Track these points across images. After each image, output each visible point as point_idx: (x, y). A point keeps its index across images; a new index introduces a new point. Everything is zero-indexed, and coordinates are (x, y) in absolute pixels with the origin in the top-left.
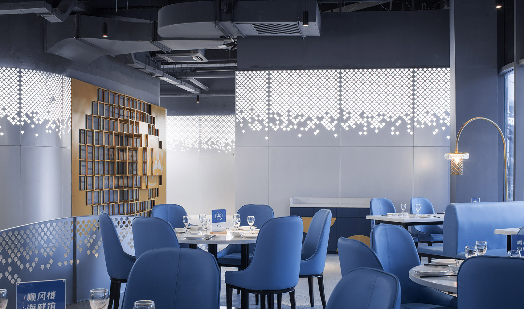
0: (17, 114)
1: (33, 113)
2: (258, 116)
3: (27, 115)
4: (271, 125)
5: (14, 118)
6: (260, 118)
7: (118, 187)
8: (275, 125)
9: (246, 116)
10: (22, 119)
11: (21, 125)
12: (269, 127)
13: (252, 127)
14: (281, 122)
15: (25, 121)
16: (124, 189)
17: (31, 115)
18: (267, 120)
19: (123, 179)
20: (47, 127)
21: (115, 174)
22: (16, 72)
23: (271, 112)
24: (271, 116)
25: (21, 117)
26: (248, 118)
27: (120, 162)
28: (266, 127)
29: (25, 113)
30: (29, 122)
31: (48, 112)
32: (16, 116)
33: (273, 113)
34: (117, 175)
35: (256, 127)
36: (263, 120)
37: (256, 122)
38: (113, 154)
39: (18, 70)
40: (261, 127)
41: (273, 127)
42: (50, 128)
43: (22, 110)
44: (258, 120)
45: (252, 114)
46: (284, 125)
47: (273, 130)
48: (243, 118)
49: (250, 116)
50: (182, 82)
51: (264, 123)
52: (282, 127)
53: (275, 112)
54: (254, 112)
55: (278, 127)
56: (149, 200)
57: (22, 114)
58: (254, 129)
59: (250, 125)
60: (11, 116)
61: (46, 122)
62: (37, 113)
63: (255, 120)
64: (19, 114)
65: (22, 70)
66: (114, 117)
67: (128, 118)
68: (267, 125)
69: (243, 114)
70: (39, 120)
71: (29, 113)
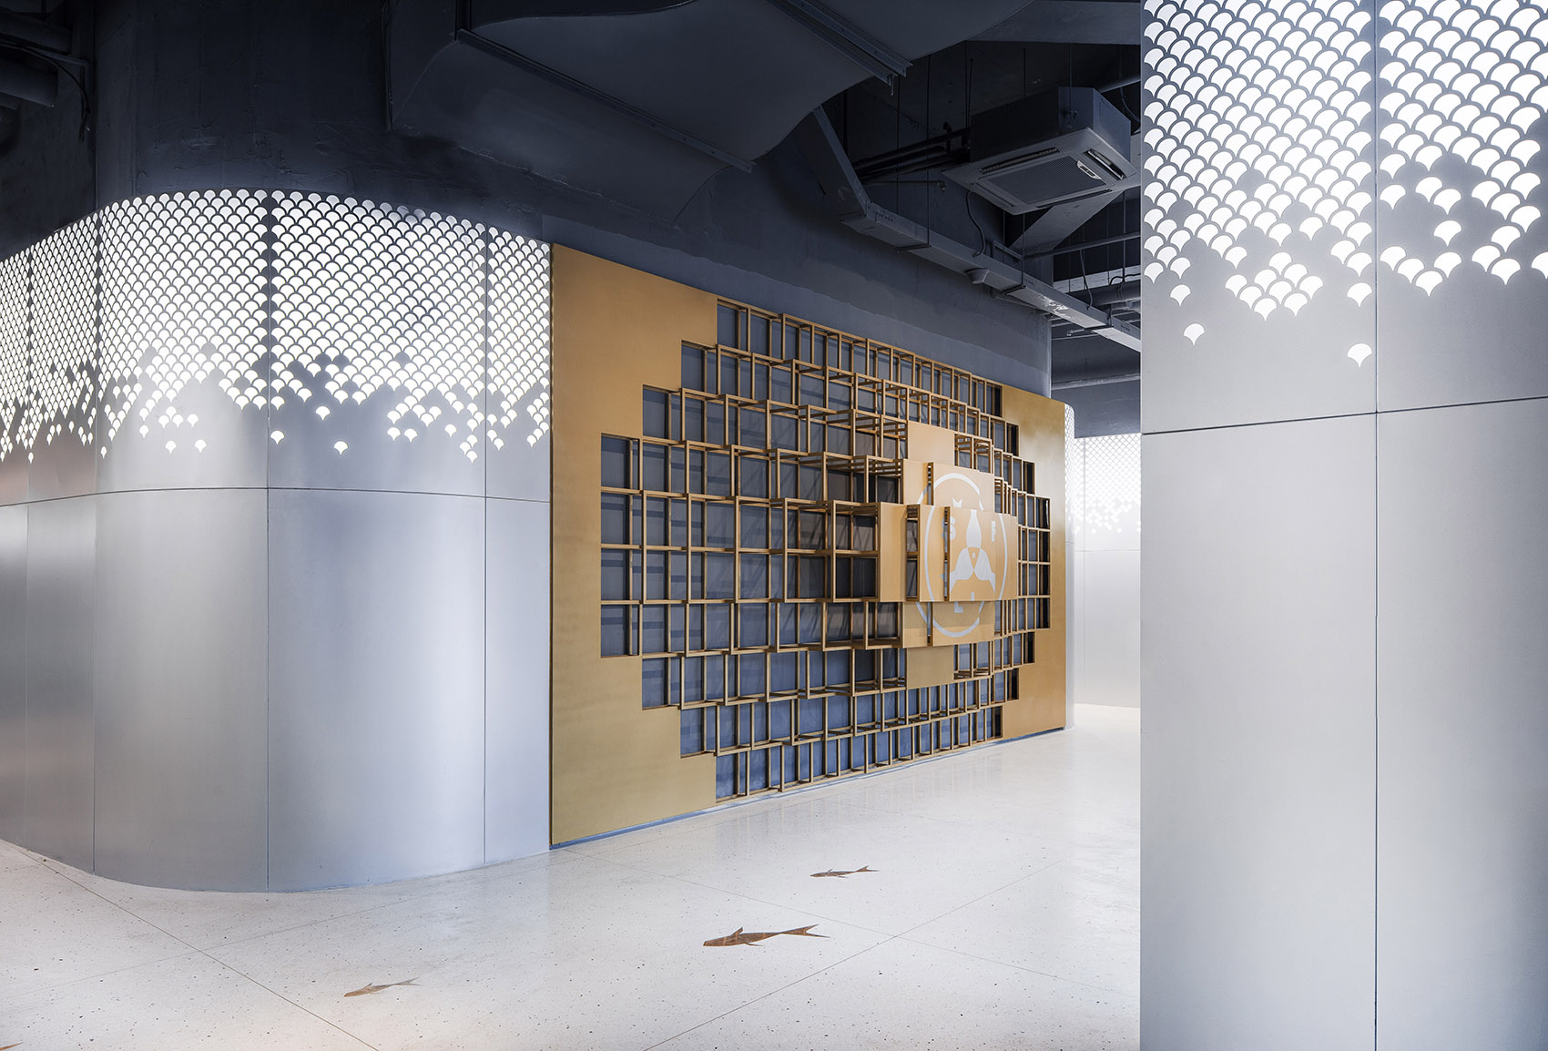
0: (255, 367)
1: (323, 360)
2: (1296, 213)
3: (296, 368)
4: (1392, 255)
5: (242, 384)
6: (1310, 227)
7: (847, 636)
8: (1428, 250)
9: (1206, 234)
10: (277, 385)
11: (272, 406)
12: (1377, 274)
13: (1249, 296)
14: (1479, 222)
15: (287, 392)
16: (868, 648)
17: (315, 369)
18: (1362, 231)
19: (862, 610)
20: (393, 416)
21: (830, 596)
22: (252, 203)
23: (1392, 164)
24: (1393, 194)
25: (274, 376)
26: (1220, 245)
27: (854, 556)
28: (1352, 278)
29: (287, 359)
30: (305, 394)
31: (402, 359)
32: (252, 375)
33: (1412, 172)
34: (835, 600)
35: (1280, 290)
36: (1330, 234)
37: (1279, 260)
38: (819, 530)
39: (261, 195)
40: (1313, 284)
41: (1411, 268)
42: (410, 420)
43: (277, 350)
44: (1297, 246)
45: (1250, 210)
46: (1506, 236)
47: (1408, 289)
48: (1195, 249)
49: (1237, 227)
50: (1108, 318)
51: (1340, 250)
52: (1484, 256)
53: (1429, 157)
54: (1263, 192)
55: (1449, 261)
56: (957, 681)
57: (277, 367)
58: (1265, 308)
59: (1235, 283)
60: (234, 376)
61: (385, 397)
62: (341, 361)
63: (1273, 248)
64: (264, 367)
65: (278, 195)
66: (797, 404)
67: (850, 408)
68: (1361, 262)
69: (1193, 221)
70: (350, 387)
71: (304, 360)
